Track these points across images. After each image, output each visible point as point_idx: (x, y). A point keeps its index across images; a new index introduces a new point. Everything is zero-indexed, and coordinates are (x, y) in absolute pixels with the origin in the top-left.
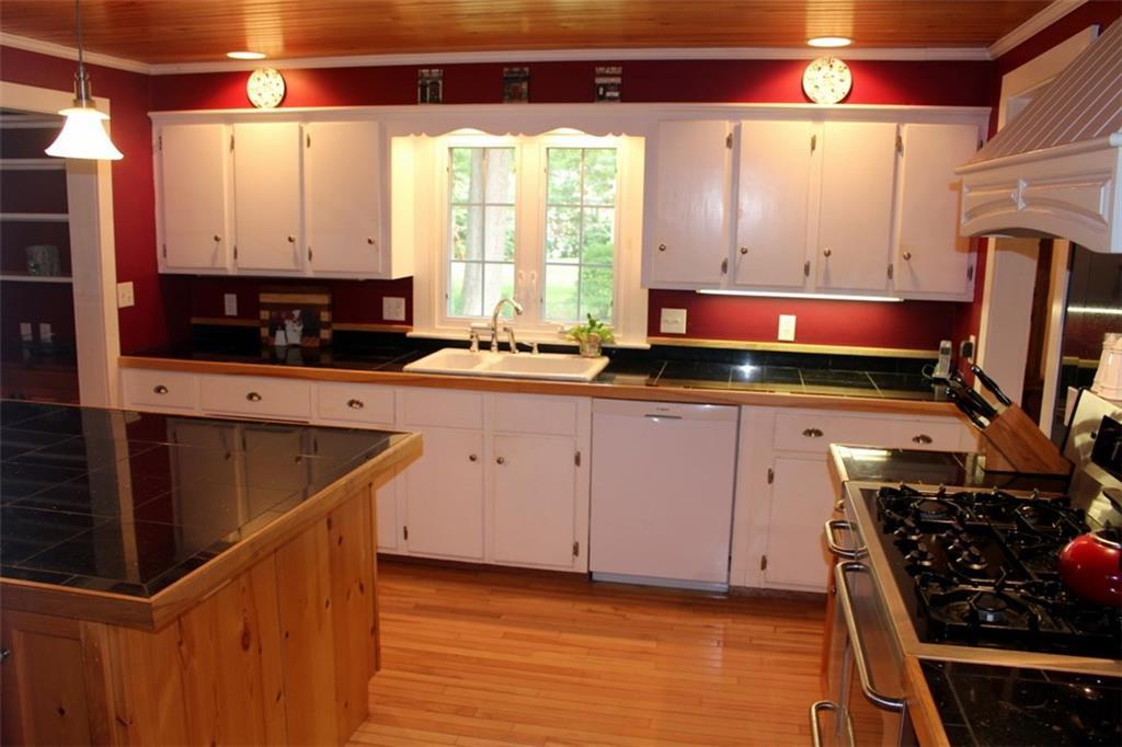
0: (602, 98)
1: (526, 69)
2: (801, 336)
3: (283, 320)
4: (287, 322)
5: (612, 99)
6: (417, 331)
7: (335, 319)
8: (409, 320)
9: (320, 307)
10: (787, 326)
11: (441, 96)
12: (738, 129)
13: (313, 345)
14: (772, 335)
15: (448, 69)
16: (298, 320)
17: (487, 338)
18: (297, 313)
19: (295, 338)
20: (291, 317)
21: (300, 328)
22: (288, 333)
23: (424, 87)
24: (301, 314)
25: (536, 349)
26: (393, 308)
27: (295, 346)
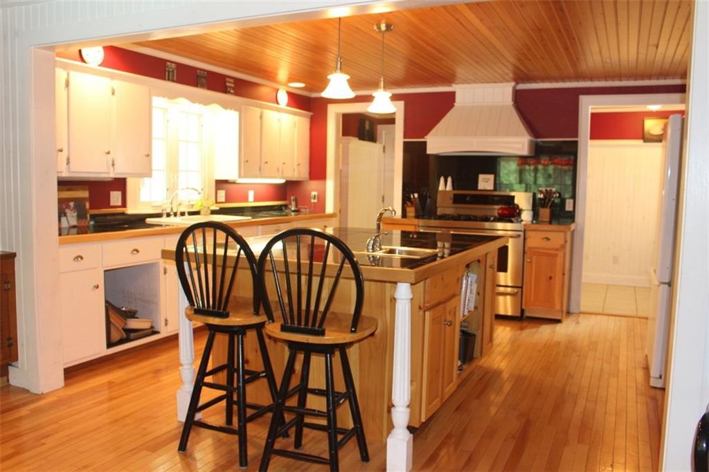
0: (229, 92)
1: (205, 73)
2: (256, 200)
3: (64, 210)
4: (67, 211)
5: (232, 94)
6: (131, 210)
7: (92, 207)
8: (124, 204)
9: (83, 200)
10: (251, 195)
11: (175, 78)
12: (262, 113)
13: (85, 225)
14: (246, 200)
15: (179, 66)
16: (74, 208)
17: (169, 211)
18: (72, 204)
19: (74, 222)
20: (68, 207)
21: (75, 214)
22: (69, 219)
23: (169, 72)
24: (75, 204)
25: (186, 214)
26: (115, 197)
27: (74, 227)
